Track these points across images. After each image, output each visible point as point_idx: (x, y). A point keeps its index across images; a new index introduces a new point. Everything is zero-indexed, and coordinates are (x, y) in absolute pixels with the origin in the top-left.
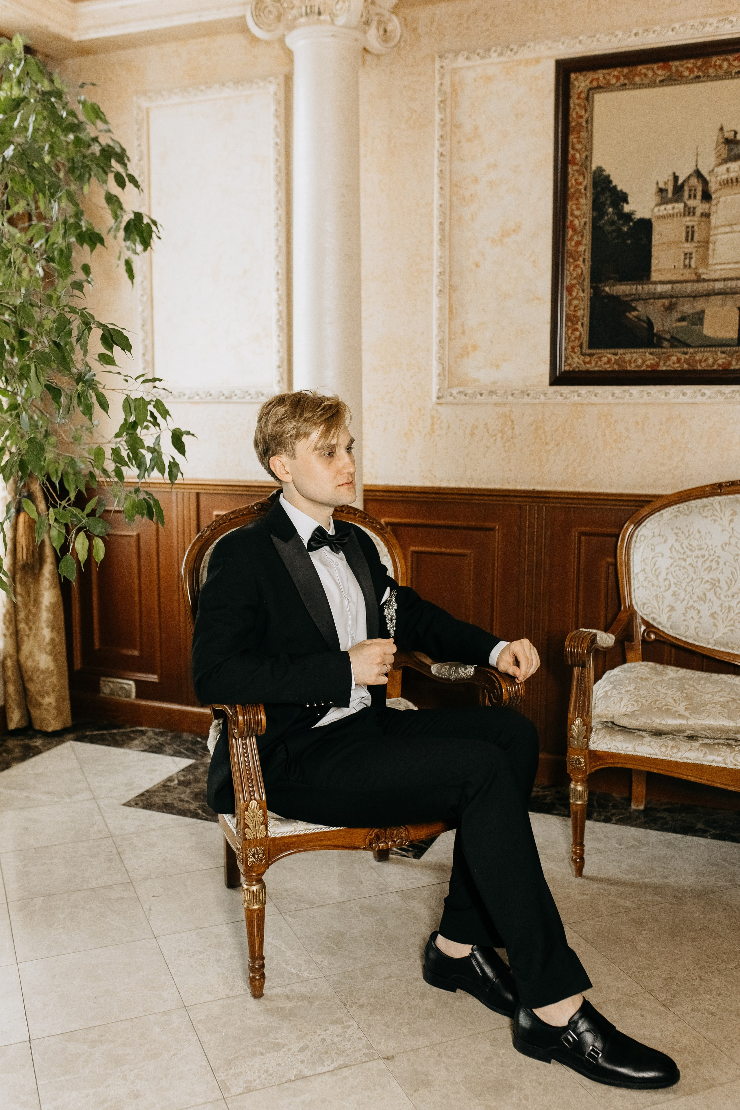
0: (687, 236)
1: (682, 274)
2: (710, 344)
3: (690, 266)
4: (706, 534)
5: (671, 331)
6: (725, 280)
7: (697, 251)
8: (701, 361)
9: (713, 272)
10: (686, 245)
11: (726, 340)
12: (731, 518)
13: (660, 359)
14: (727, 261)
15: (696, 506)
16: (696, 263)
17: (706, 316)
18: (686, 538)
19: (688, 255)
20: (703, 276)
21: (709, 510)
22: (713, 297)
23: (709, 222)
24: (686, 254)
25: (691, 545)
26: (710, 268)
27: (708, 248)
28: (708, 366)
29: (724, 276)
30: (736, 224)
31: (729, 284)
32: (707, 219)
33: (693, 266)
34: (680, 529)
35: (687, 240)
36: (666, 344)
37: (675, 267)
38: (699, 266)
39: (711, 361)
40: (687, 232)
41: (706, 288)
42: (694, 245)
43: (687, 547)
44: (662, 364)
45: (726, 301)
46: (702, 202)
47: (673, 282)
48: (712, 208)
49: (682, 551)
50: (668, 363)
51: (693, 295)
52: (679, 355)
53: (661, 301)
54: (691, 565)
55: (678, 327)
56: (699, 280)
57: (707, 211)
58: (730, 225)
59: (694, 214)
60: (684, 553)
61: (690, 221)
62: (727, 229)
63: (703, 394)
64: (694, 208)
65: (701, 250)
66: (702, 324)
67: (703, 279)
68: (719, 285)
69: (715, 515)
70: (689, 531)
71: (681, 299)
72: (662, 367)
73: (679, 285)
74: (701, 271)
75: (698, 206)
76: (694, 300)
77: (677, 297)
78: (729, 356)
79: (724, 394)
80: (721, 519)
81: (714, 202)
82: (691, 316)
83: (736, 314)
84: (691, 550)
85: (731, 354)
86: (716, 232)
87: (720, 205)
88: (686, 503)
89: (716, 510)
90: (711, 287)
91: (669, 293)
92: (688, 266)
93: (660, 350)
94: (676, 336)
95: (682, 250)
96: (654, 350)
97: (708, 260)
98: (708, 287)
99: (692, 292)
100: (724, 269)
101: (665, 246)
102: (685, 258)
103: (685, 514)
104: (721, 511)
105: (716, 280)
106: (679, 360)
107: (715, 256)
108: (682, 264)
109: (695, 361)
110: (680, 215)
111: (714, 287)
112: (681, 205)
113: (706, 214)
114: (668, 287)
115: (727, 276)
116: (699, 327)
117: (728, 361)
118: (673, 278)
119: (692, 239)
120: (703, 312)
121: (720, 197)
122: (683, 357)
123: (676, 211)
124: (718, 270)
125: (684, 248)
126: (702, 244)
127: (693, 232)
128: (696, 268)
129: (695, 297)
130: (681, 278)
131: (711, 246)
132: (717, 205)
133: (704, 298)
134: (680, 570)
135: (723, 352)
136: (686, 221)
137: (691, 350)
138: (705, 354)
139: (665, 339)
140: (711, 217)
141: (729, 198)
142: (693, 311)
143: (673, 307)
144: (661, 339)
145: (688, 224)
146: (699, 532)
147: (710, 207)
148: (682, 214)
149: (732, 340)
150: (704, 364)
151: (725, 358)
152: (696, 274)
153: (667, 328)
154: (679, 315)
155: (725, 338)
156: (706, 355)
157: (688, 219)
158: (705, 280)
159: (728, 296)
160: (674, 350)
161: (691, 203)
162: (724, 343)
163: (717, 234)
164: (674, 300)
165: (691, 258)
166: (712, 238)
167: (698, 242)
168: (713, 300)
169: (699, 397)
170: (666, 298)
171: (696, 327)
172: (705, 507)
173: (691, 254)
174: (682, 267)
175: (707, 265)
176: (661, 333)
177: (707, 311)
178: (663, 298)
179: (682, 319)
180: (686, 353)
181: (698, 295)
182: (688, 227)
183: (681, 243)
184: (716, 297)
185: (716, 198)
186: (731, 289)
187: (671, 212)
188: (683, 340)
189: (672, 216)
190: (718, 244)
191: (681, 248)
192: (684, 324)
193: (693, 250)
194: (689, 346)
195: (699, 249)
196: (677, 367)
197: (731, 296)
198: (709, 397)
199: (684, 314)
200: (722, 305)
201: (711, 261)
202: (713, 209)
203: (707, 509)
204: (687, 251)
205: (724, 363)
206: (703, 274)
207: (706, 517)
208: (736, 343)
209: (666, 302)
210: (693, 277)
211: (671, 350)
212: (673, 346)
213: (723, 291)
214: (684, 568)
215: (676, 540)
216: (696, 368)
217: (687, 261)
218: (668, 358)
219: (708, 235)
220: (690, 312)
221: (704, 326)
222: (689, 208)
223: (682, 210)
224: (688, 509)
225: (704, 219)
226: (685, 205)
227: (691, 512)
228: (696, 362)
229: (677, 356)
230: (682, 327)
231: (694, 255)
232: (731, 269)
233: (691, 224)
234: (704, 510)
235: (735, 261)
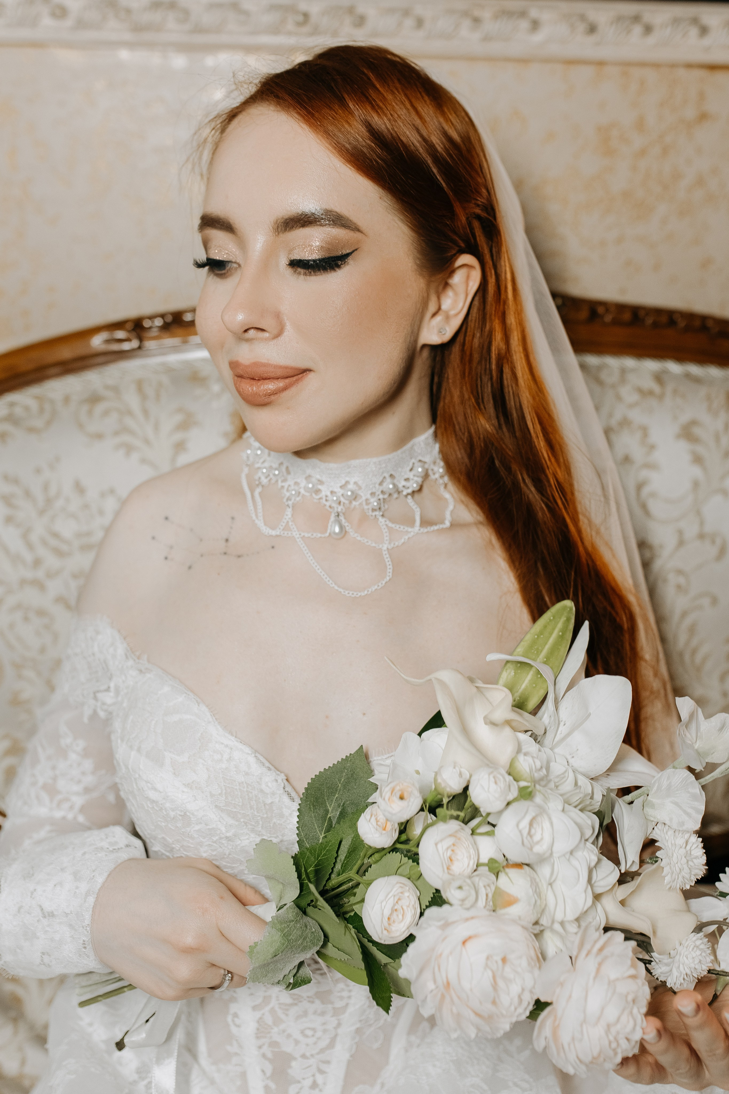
4: (103, 495)
12: (178, 436)
15: (67, 400)
18: (42, 513)
21: (106, 413)
25: (56, 535)
34: (16, 481)
43: (44, 543)
49: (28, 557)
54: (60, 600)
60: (37, 563)
69: (126, 430)
70: (46, 487)
80: (147, 442)
84: (59, 553)
88: (34, 390)
89: (130, 413)
103: (31, 430)
104: (146, 412)
134: (26, 619)
146: (79, 488)
169: (47, 21)
172: (94, 399)
198: (81, 24)
203: (100, 408)
207: (99, 436)
214: (41, 613)
215: (9, 520)
224: (42, 410)
227: (49, 423)
234: (90, 413)
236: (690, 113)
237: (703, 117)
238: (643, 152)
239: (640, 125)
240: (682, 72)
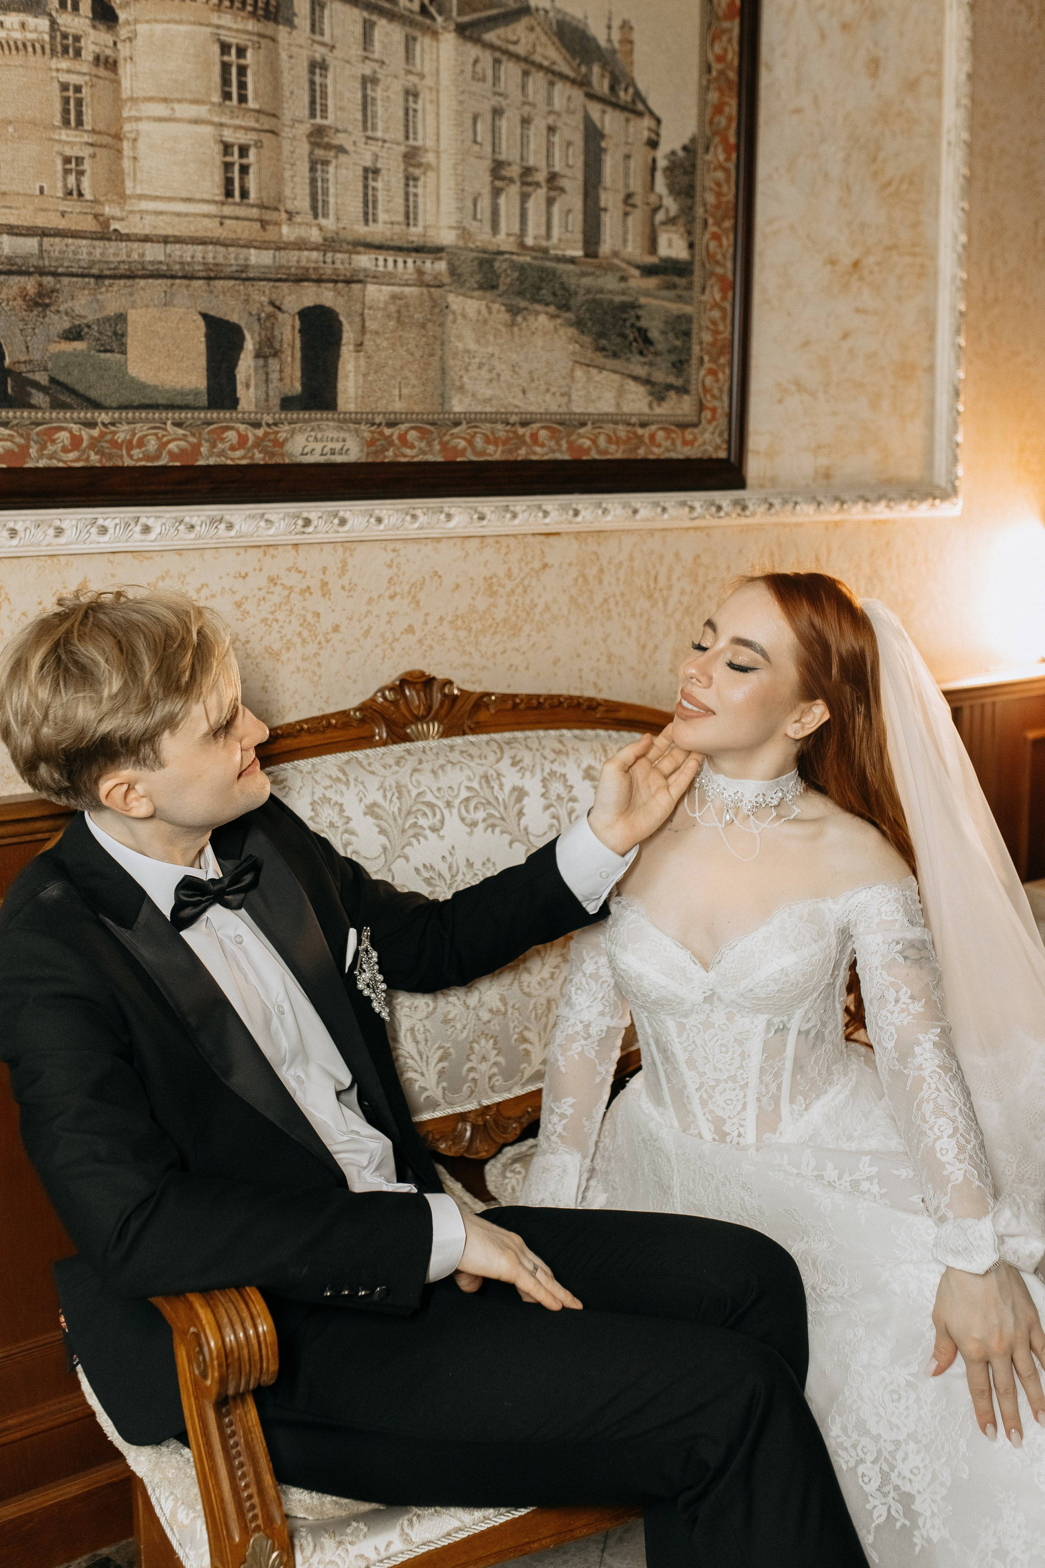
0: (66, 111)
1: (63, 214)
2: (147, 401)
3: (80, 194)
5: (50, 365)
6: (166, 240)
7: (93, 156)
8: (130, 446)
9: (137, 217)
10: (64, 135)
11: (182, 393)
13: (28, 438)
14: (168, 194)
16: (93, 187)
17: (129, 329)
19: (73, 165)
20: (114, 225)
22: (142, 282)
23: (116, 82)
24: (67, 160)
26: (127, 208)
27: (120, 151)
28: (147, 457)
29: (163, 233)
30: (179, 101)
31: (177, 251)
32: (112, 76)
33: (88, 196)
35: (66, 122)
36: (38, 398)
37: (42, 189)
38: (103, 199)
39: (152, 445)
40: (66, 101)
41: (124, 257)
42: (86, 138)
44: (33, 451)
45: (172, 295)
46: (94, 27)
47: (43, 233)
48: (120, 46)
50: (51, 448)
51: (94, 271)
52: (75, 428)
53: (14, 279)
55: (61, 353)
56: (105, 235)
57: (108, 52)
58: (165, 100)
59: (78, 53)
61: (69, 71)
62: (160, 110)
63: (147, 529)
64: (77, 39)
65: (102, 153)
66: (124, 352)
67: (116, 230)
68: (153, 253)
71: (66, 280)
72: (36, 460)
73: (57, 240)
74: (107, 210)
75: (87, 35)
76: (97, 284)
77: (55, 274)
78: (193, 435)
79: (192, 527)
81: (124, 32)
82: (95, 327)
83: (198, 328)
85: (194, 428)
86: (134, 113)
87: (139, 41)
90: (135, 256)
91: (34, 261)
92: (75, 193)
93: (25, 414)
94: (62, 378)
95: (57, 147)
96: (11, 414)
97: (123, 182)
98: (129, 256)
99: (92, 263)
100: (161, 213)
101: (11, 129)
102: (66, 172)
105: (146, 239)
106: (76, 442)
107: (139, 176)
108: (60, 185)
109: (115, 444)
110: (43, 48)
111: (142, 255)
112: (43, 24)
113: (107, 58)
114: (30, 244)
115: (170, 231)
116: (118, 356)
117: (193, 445)
118: (41, 221)
119: (80, 122)
120: (121, 318)
121: (136, 21)
122: (86, 434)
123: (33, 36)
124: (147, 212)
125: (60, 141)
126: (105, 140)
127: (79, 103)
128: (96, 201)
129: (99, 277)
130: (63, 224)
131: (126, 145)
132: (130, 39)
133: (122, 282)
135: (178, 424)
136: (58, 70)
137: (103, 417)
138: (138, 426)
139: (36, 385)
140: (121, 71)
141: (159, 28)
142: (98, 316)
143: (47, 301)
144: (24, 383)
145: (64, 78)
147: (115, 43)
148: (47, 47)
149: (196, 393)
150: (137, 453)
151: (184, 438)
152: (96, 216)
153: (37, 356)
154: (67, 325)
155: (178, 387)
156: (141, 429)
157: (64, 64)
158: (120, 237)
159: (178, 281)
160: (61, 415)
161: (66, 21)
162: (179, 401)
163: (138, 119)
164: (49, 281)
165: (81, 173)
166: (127, 127)
167: (93, 131)
168: (143, 289)
170: (28, 274)
171: (108, 355)
173: (79, 160)
174: (60, 194)
175: (122, 197)
176: (23, 368)
177: (133, 316)
178: (20, 273)
179: (74, 334)
180: (92, 425)
181: (108, 273)
182: (65, 87)
183: (54, 127)
184: (150, 281)
185: (128, 22)
186: (182, 263)
187: (17, 35)
188: (80, 388)
189: (21, 47)
190: (141, 145)
191: (51, 139)
192: (79, 346)
193: (85, 152)
194: (97, 406)
195: (97, 150)
196: (71, 459)
197: (185, 282)
198: (162, 533)
199: (77, 322)
200: (165, 305)
201: (129, 187)
202: (124, 50)
204: (69, 152)
205: (183, 451)
206: (113, 218)
208: (204, 400)
209: (30, 284)
210: (89, 224)
211: (54, 415)
212: (57, 405)
213: (165, 268)
216: (120, 464)
217: (72, 180)
218: (49, 436)
219: (119, 119)
220: (91, 318)
221: (129, 356)
222: (65, 36)
223: (47, 38)
225: (102, 72)
226: (53, 23)
228: (118, 446)
229: (71, 432)
230: (75, 354)
231: (87, 166)
232: (178, 215)
233: (74, 79)
235: (184, 195)
236: (537, 565)
237: (545, 566)
238: (513, 591)
239: (509, 575)
240: (530, 539)
